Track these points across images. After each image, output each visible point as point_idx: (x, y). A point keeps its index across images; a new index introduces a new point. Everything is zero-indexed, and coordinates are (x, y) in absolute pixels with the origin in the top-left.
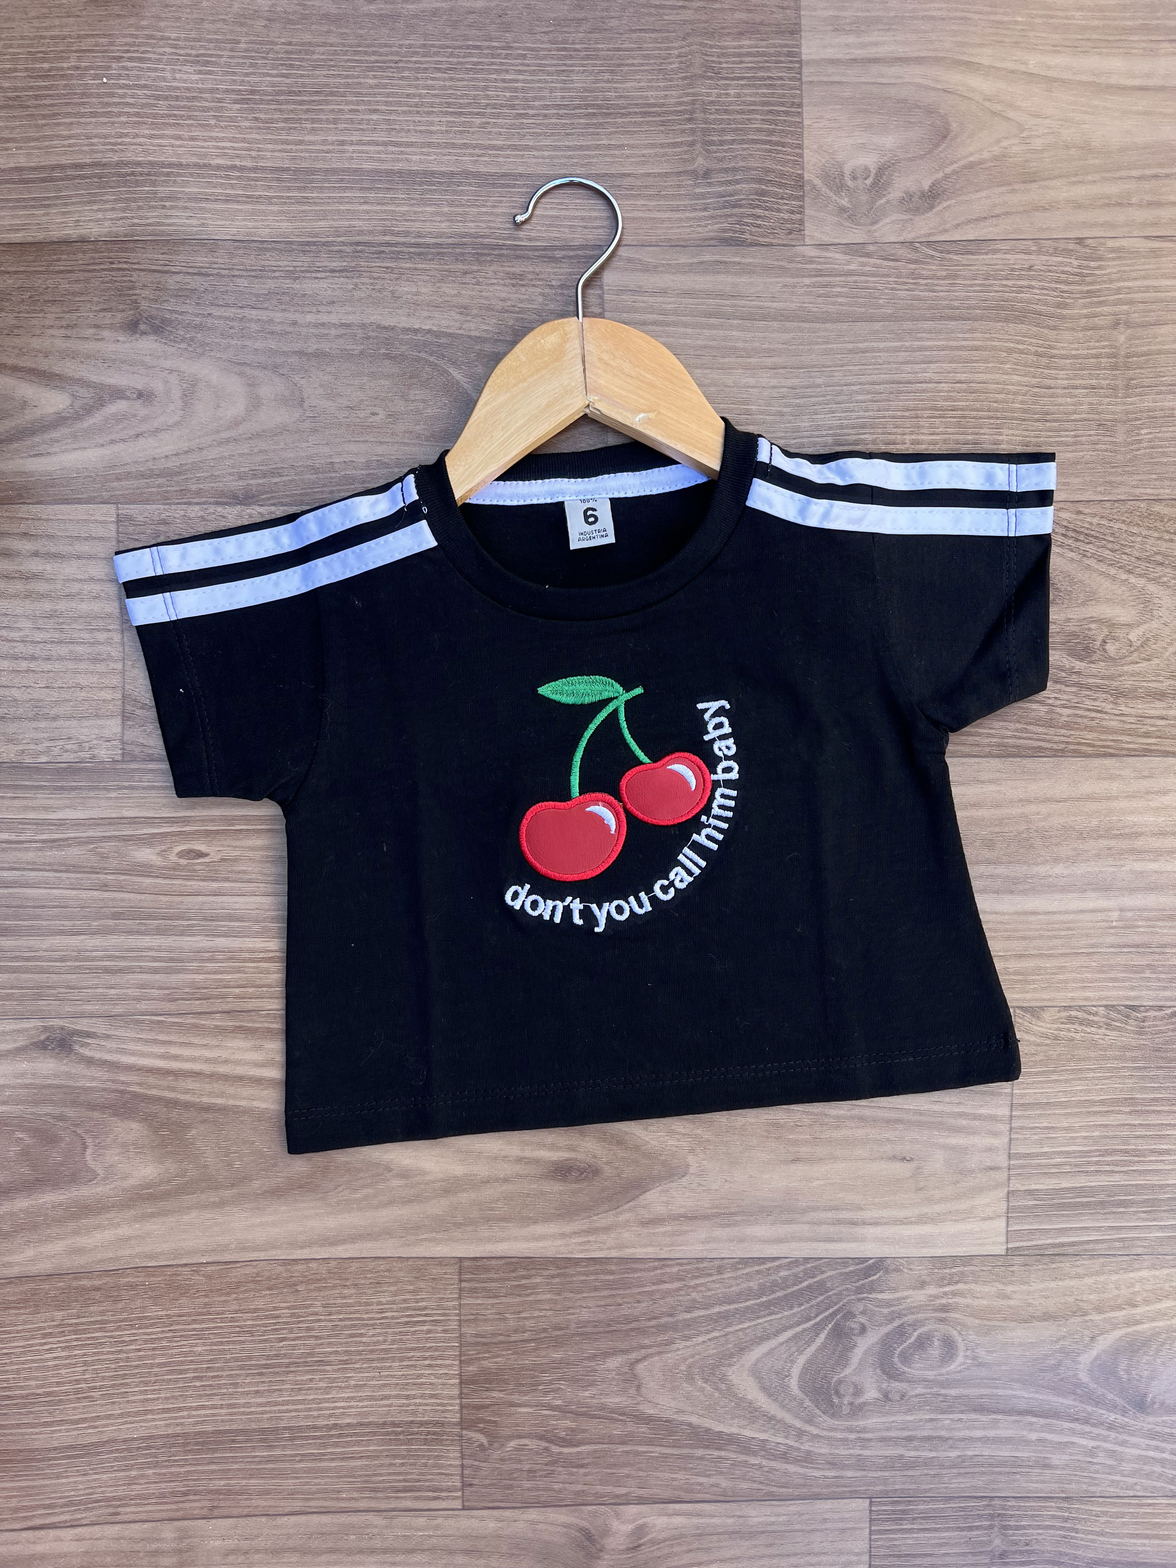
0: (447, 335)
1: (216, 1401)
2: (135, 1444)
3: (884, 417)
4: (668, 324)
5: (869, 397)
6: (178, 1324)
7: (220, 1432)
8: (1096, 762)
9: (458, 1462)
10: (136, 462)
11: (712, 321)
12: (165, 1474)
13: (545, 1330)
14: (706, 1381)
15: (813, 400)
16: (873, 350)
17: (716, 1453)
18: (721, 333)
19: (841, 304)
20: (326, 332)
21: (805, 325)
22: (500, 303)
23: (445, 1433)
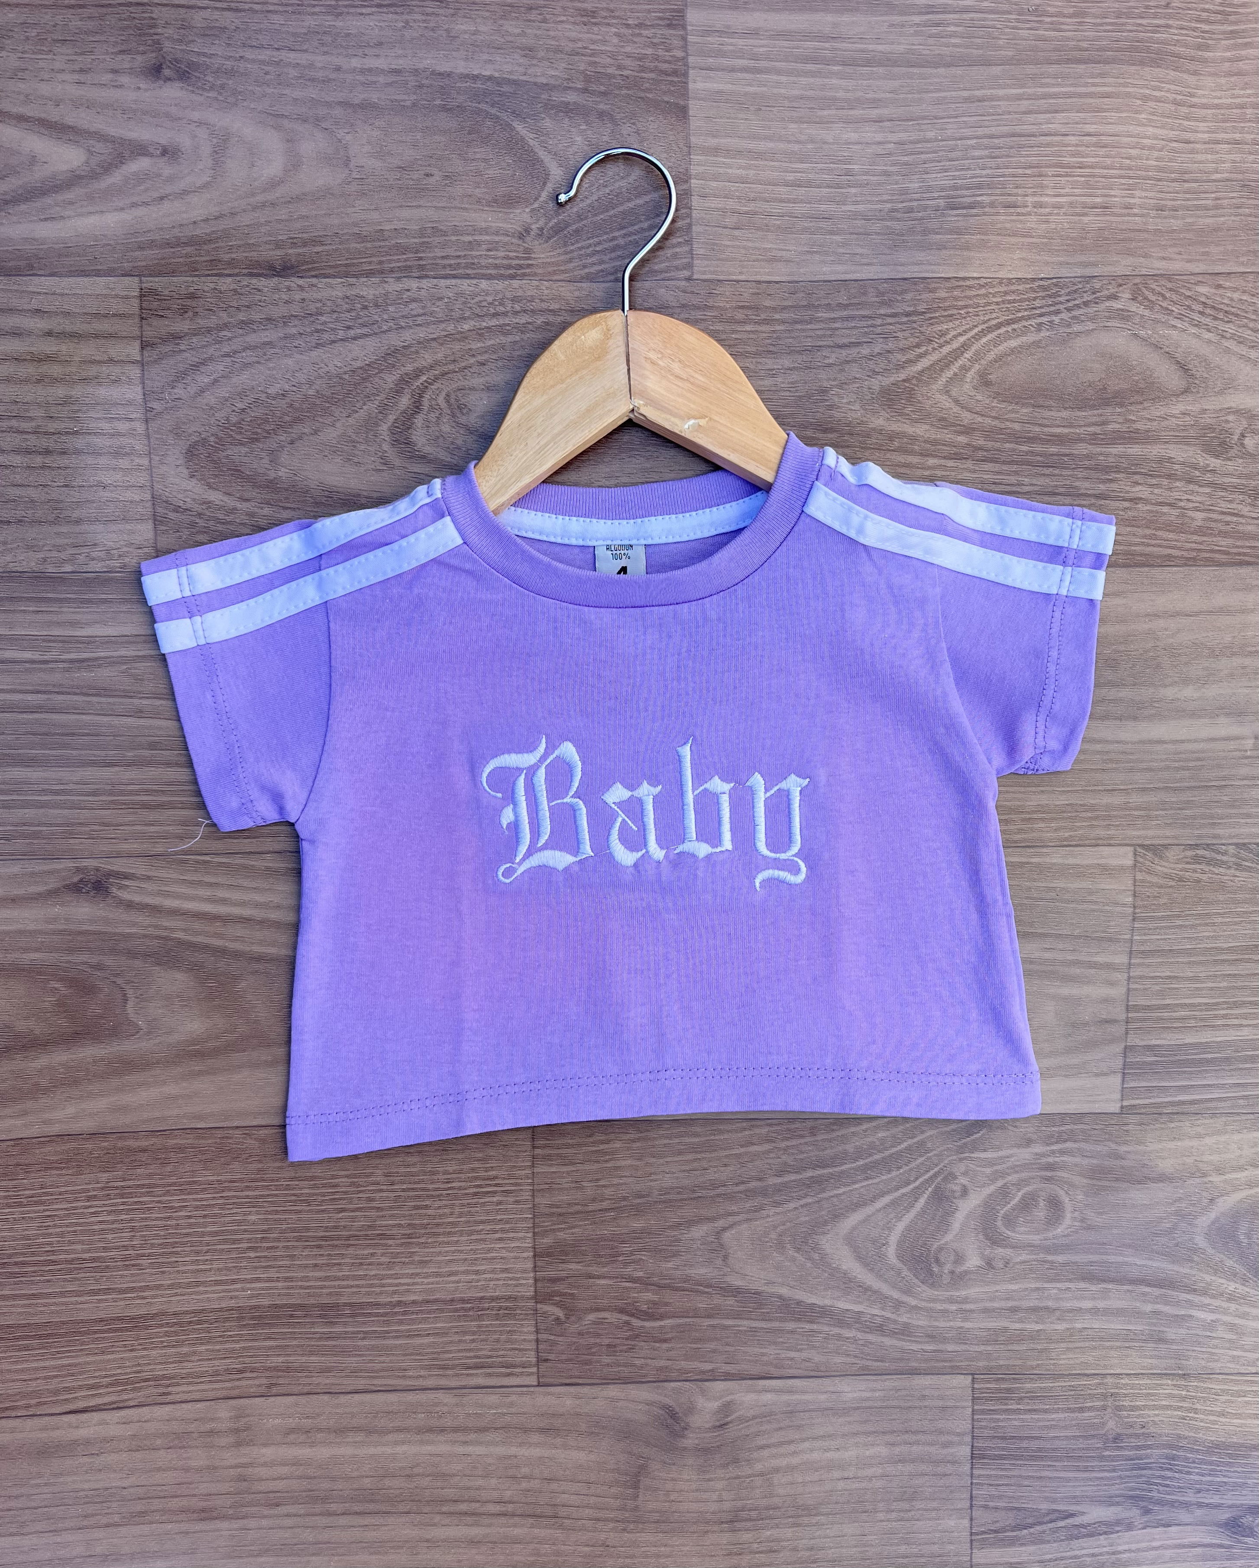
0: (510, 82)
1: (273, 1274)
2: (187, 1318)
3: (1003, 176)
4: (759, 71)
5: (986, 152)
6: (230, 1190)
7: (276, 1306)
8: (1231, 571)
9: (533, 1337)
10: (161, 229)
11: (810, 67)
12: (219, 1351)
13: (625, 1199)
14: (798, 1250)
15: (923, 156)
16: (992, 99)
17: (808, 1326)
18: (819, 81)
19: (955, 46)
20: (374, 79)
21: (915, 70)
22: (571, 45)
23: (518, 1307)
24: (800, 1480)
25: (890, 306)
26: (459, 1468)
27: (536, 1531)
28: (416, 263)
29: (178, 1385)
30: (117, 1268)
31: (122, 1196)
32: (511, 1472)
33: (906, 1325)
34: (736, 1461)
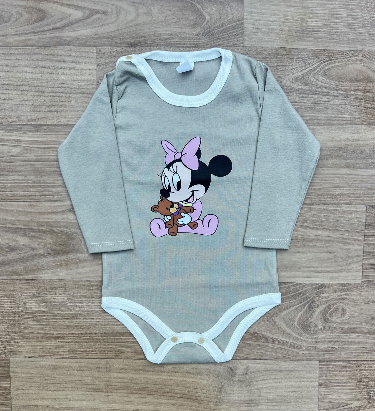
24: (269, 392)
25: (297, 56)
26: (169, 383)
27: (191, 403)
28: (169, 43)
29: (90, 353)
30: (75, 319)
31: (77, 298)
32: (184, 385)
33: (300, 345)
34: (250, 385)
